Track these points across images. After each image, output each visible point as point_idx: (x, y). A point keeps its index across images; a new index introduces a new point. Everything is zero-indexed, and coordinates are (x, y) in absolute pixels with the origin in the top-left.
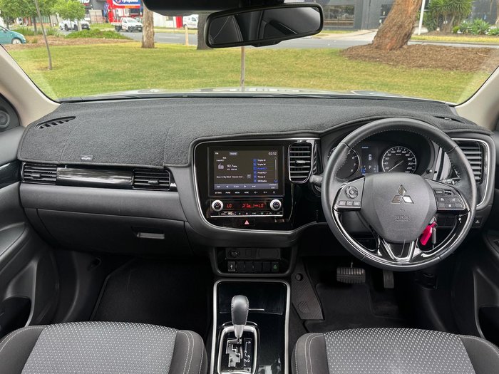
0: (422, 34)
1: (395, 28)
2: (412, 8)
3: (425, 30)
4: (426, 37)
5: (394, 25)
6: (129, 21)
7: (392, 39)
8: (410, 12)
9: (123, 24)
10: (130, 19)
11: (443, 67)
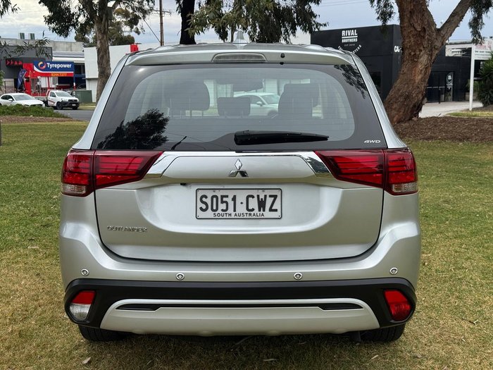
0: (474, 109)
1: (401, 99)
2: (420, 77)
3: (480, 105)
4: (479, 113)
5: (400, 96)
6: (59, 95)
7: (399, 111)
8: (417, 81)
9: (50, 98)
10: (61, 91)
11: (454, 139)
